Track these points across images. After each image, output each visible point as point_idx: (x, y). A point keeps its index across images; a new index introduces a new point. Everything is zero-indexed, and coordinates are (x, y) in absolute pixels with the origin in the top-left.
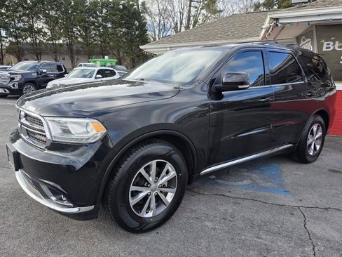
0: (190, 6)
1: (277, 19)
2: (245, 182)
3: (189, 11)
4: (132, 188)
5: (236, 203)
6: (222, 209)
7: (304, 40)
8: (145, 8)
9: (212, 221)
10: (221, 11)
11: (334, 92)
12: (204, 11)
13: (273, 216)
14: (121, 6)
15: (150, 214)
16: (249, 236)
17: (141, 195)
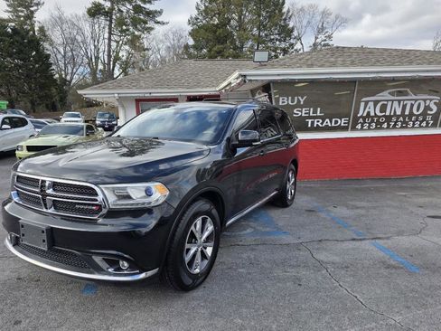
0: (110, 39)
1: (245, 76)
2: (248, 231)
3: (109, 46)
4: (187, 246)
5: (253, 250)
6: (245, 256)
7: (260, 94)
8: (45, 36)
9: (243, 268)
10: (147, 49)
11: (297, 141)
12: (127, 47)
13: (287, 254)
14: (9, 30)
15: (197, 271)
16: (278, 272)
17: (192, 252)
